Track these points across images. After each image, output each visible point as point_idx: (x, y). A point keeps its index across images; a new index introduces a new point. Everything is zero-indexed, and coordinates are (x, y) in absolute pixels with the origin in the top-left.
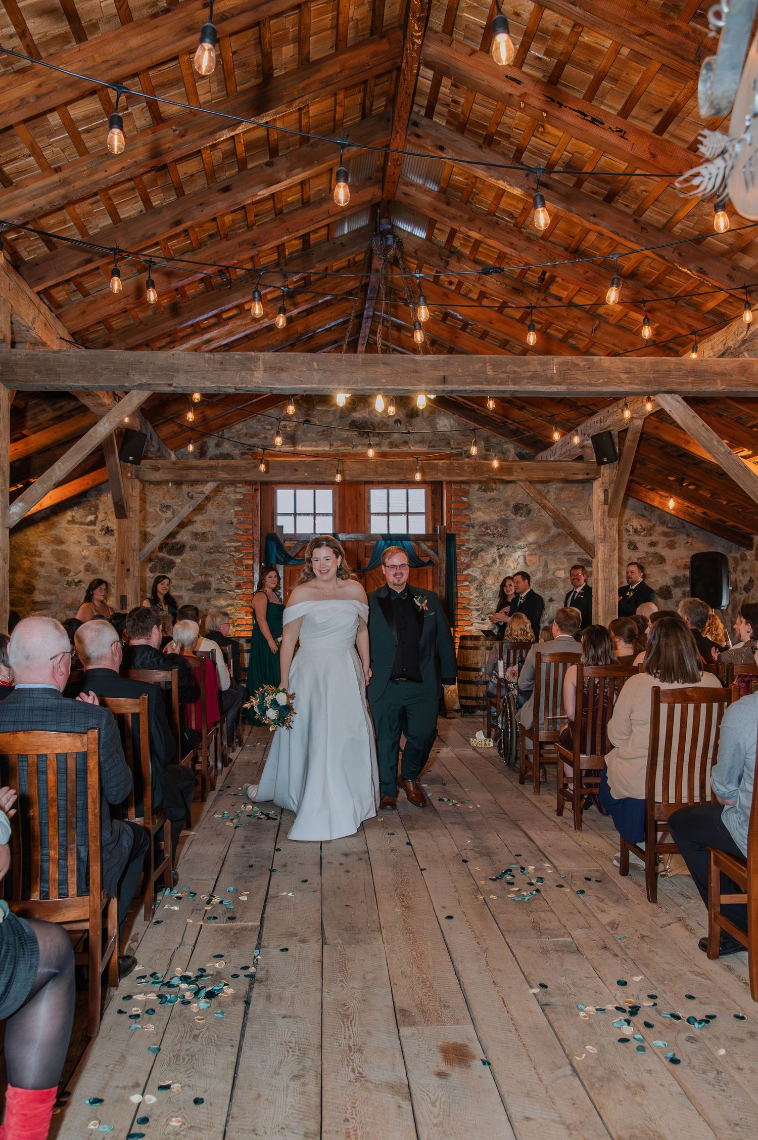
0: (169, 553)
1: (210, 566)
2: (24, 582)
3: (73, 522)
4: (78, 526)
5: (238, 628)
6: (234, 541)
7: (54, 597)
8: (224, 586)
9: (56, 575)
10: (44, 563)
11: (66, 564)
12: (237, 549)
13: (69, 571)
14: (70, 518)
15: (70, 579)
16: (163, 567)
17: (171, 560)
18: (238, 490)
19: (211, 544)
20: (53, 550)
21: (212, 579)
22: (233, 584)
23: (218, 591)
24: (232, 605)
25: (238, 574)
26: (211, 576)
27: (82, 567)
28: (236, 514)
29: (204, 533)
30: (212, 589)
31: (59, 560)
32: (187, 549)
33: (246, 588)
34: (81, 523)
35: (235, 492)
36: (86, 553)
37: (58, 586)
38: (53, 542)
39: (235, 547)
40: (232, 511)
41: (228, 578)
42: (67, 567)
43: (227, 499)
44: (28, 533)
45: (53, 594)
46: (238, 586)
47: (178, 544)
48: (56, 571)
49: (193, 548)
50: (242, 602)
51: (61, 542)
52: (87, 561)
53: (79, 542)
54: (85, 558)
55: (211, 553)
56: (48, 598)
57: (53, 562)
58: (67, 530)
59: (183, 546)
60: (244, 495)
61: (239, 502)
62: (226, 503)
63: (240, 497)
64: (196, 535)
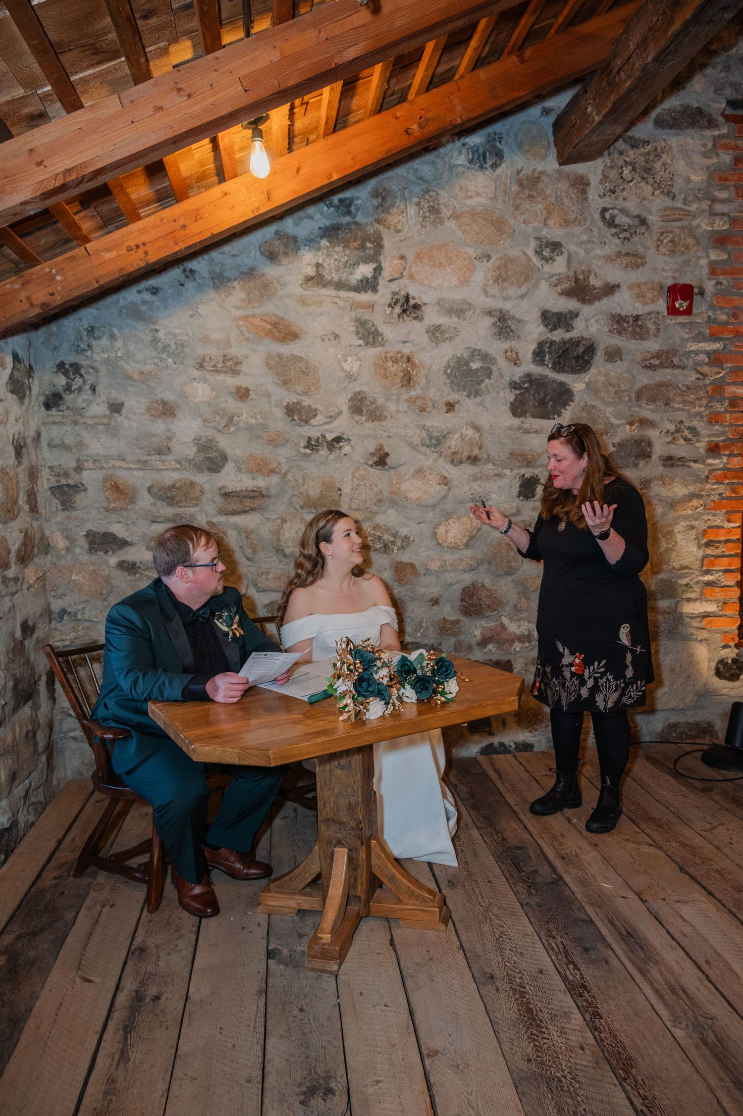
0: (558, 367)
1: (653, 400)
2: (197, 440)
3: (317, 279)
4: (330, 292)
5: (709, 551)
6: (705, 339)
7: (275, 479)
8: (680, 449)
9: (279, 421)
10: (247, 390)
11: (306, 394)
12: (715, 359)
13: (314, 413)
14: (311, 272)
15: (315, 433)
16: (543, 403)
17: (562, 385)
18: (719, 208)
19: (652, 345)
20: (269, 356)
21: (653, 434)
22: (701, 446)
23: (669, 461)
24: (699, 496)
25: (714, 419)
26: (651, 424)
27: (343, 403)
28: (714, 270)
29: (637, 318)
30: (655, 457)
31: (285, 383)
32: (599, 356)
33: (731, 455)
34: (340, 285)
35: (713, 214)
36: (351, 365)
37: (284, 454)
38: (269, 333)
39: (708, 353)
40: (704, 262)
41: (693, 430)
42: (307, 402)
43: (691, 231)
44: (204, 309)
45: (272, 471)
46: (714, 449)
47: (575, 343)
48: (279, 413)
49: (614, 355)
50: (721, 489)
51: (289, 334)
52: (357, 387)
53: (337, 337)
54: (351, 377)
55: (652, 367)
56: (261, 482)
57: (272, 388)
58: (303, 302)
59: (591, 349)
60: (734, 221)
61: (720, 240)
62: (690, 241)
63: (721, 225)
64: (619, 322)
